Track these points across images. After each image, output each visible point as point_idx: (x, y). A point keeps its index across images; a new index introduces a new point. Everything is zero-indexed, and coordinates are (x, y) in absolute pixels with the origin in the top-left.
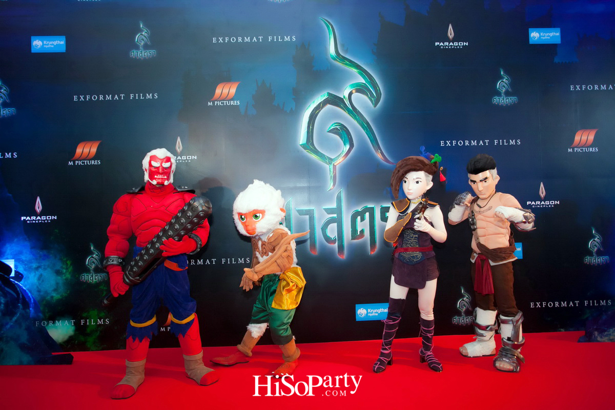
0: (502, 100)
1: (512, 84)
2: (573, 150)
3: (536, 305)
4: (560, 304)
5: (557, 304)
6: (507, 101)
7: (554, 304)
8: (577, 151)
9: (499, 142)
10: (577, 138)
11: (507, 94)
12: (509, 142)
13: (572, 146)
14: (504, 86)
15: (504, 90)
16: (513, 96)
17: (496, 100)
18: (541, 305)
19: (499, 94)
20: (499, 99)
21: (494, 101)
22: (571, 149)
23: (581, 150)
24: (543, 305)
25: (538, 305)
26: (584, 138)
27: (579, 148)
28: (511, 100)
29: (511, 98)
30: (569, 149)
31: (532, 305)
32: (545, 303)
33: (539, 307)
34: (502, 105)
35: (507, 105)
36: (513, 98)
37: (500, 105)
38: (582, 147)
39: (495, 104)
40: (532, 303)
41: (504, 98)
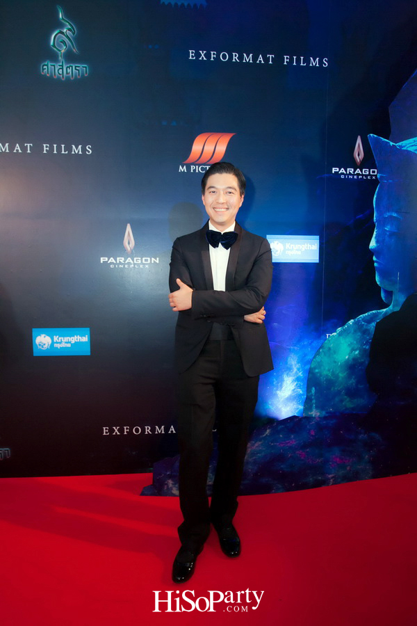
1: (79, 40)
2: (188, 168)
3: (111, 431)
4: (153, 430)
5: (148, 430)
6: (69, 71)
7: (143, 430)
8: (194, 170)
9: (51, 148)
10: (197, 147)
11: (70, 57)
12: (70, 150)
13: (187, 162)
14: (63, 42)
15: (63, 50)
16: (80, 64)
17: (49, 68)
18: (121, 430)
19: (53, 57)
20: (54, 66)
21: (43, 69)
22: (185, 167)
23: (202, 169)
24: (125, 430)
25: (116, 431)
26: (209, 148)
27: (199, 165)
28: (76, 69)
29: (76, 67)
30: (181, 167)
31: (105, 431)
32: (127, 429)
33: (118, 433)
34: (59, 78)
35: (68, 79)
36: (81, 66)
37: (55, 78)
38: (205, 164)
39: (45, 75)
40: (104, 428)
41: (62, 66)
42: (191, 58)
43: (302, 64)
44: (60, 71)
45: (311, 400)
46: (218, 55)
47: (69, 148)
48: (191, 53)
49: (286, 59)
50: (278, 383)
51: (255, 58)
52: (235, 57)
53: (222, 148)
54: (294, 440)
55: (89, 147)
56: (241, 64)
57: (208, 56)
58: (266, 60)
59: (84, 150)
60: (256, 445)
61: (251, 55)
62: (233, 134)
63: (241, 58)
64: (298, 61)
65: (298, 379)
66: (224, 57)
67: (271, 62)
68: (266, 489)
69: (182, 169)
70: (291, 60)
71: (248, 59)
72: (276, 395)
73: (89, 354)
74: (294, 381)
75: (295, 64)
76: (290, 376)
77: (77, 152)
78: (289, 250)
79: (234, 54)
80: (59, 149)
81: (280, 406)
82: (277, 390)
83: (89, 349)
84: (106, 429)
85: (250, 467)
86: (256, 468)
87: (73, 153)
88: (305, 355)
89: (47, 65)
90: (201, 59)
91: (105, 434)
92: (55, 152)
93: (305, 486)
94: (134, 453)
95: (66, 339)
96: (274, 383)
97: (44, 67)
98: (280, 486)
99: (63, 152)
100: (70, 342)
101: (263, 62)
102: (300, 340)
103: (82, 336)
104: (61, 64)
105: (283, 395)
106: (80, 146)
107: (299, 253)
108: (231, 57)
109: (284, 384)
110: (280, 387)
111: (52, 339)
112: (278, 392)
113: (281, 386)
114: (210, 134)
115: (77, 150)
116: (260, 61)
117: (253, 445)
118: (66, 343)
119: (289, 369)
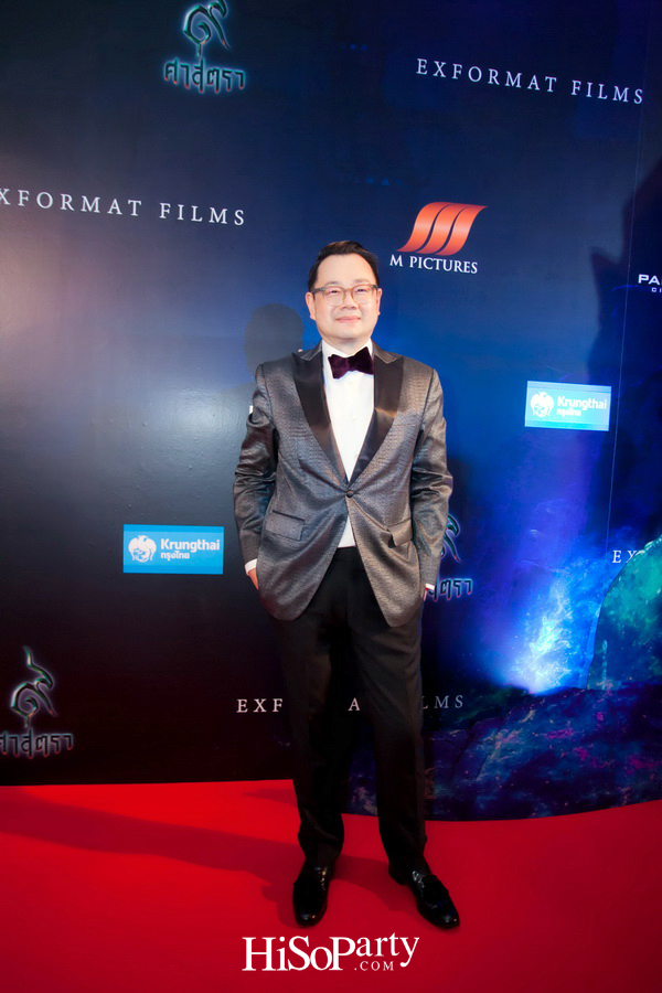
0: (197, 75)
1: (232, 25)
2: (406, 261)
3: (252, 705)
6: (213, 78)
8: (416, 265)
9: (175, 211)
10: (421, 226)
11: (215, 54)
12: (207, 215)
13: (402, 250)
14: (205, 27)
15: (204, 41)
16: (232, 67)
17: (177, 71)
18: (268, 705)
19: (186, 52)
20: (187, 67)
21: (168, 72)
22: (400, 258)
23: (429, 263)
24: (276, 705)
25: (260, 705)
26: (442, 228)
27: (424, 257)
28: (224, 76)
29: (224, 72)
30: (393, 257)
31: (240, 706)
32: (278, 702)
33: (263, 710)
34: (194, 89)
35: (209, 91)
36: (234, 71)
37: (188, 88)
38: (433, 255)
39: (170, 83)
40: (240, 701)
41: (201, 68)
42: (419, 72)
43: (600, 97)
44: (197, 78)
45: (601, 662)
46: (465, 72)
47: (203, 213)
48: (421, 64)
49: (576, 86)
50: (532, 629)
51: (526, 81)
52: (493, 78)
53: (463, 230)
54: (571, 729)
55: (239, 214)
56: (501, 89)
57: (448, 70)
58: (543, 84)
59: (230, 216)
60: (511, 736)
61: (519, 75)
62: (483, 207)
63: (502, 78)
64: (595, 90)
65: (565, 624)
66: (475, 75)
67: (550, 90)
68: (522, 811)
69: (396, 261)
70: (584, 87)
71: (513, 80)
72: (528, 649)
73: (221, 572)
74: (558, 626)
75: (589, 95)
76: (553, 618)
77: (218, 220)
78: (561, 407)
79: (491, 71)
80: (187, 213)
81: (533, 669)
82: (530, 641)
83: (221, 564)
84: (243, 703)
85: (499, 772)
86: (508, 774)
87: (212, 221)
88: (579, 584)
89: (175, 65)
90: (436, 75)
91: (240, 711)
92: (181, 218)
93: (585, 807)
94: (288, 744)
95: (182, 545)
96: (527, 629)
97: (170, 68)
98: (545, 807)
99: (194, 219)
100: (189, 551)
101: (537, 88)
102: (571, 560)
103: (209, 541)
104: (199, 65)
105: (539, 649)
106: (224, 211)
107: (578, 413)
108: (486, 76)
109: (542, 630)
110: (535, 636)
111: (158, 545)
112: (532, 645)
113: (537, 635)
114: (445, 204)
115: (218, 216)
116: (533, 86)
117: (506, 736)
118: (181, 551)
119: (552, 607)
